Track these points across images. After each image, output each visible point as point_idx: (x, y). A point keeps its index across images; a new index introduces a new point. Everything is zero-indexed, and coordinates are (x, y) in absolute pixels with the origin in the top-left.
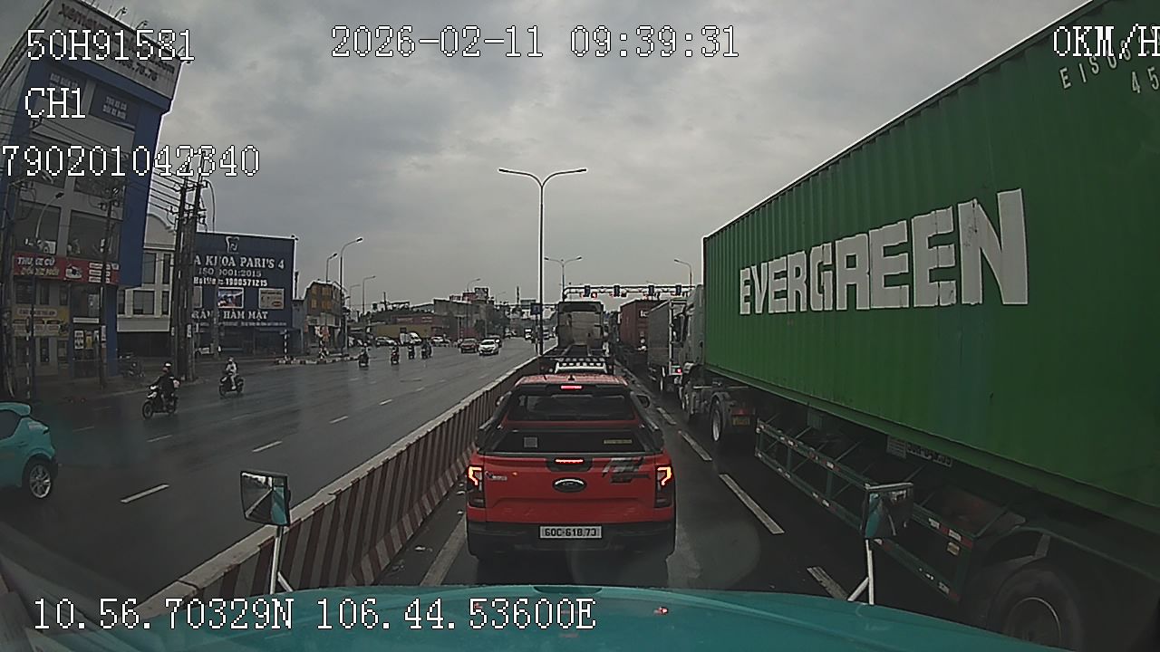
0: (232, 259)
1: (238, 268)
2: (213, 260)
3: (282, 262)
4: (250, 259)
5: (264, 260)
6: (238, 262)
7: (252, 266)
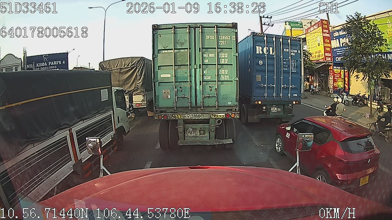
0: (46, 63)
1: (48, 66)
2: (39, 65)
3: (64, 61)
4: (52, 62)
5: (57, 62)
6: (48, 64)
7: (53, 64)
